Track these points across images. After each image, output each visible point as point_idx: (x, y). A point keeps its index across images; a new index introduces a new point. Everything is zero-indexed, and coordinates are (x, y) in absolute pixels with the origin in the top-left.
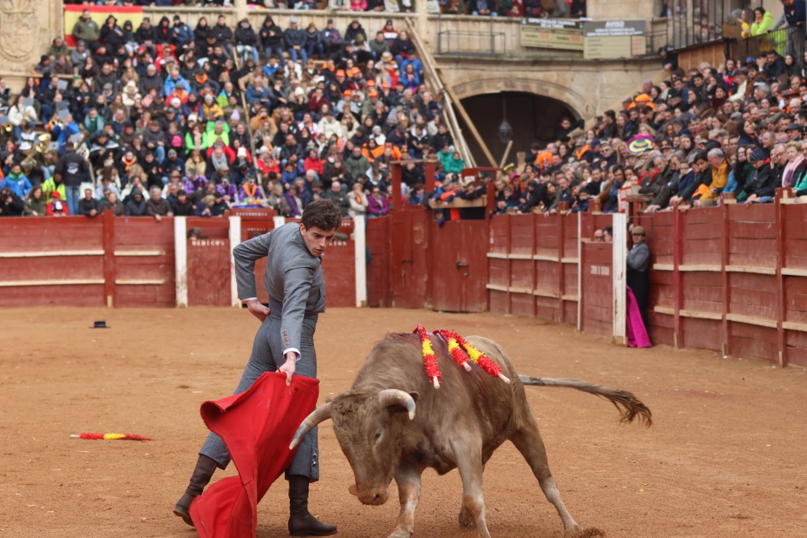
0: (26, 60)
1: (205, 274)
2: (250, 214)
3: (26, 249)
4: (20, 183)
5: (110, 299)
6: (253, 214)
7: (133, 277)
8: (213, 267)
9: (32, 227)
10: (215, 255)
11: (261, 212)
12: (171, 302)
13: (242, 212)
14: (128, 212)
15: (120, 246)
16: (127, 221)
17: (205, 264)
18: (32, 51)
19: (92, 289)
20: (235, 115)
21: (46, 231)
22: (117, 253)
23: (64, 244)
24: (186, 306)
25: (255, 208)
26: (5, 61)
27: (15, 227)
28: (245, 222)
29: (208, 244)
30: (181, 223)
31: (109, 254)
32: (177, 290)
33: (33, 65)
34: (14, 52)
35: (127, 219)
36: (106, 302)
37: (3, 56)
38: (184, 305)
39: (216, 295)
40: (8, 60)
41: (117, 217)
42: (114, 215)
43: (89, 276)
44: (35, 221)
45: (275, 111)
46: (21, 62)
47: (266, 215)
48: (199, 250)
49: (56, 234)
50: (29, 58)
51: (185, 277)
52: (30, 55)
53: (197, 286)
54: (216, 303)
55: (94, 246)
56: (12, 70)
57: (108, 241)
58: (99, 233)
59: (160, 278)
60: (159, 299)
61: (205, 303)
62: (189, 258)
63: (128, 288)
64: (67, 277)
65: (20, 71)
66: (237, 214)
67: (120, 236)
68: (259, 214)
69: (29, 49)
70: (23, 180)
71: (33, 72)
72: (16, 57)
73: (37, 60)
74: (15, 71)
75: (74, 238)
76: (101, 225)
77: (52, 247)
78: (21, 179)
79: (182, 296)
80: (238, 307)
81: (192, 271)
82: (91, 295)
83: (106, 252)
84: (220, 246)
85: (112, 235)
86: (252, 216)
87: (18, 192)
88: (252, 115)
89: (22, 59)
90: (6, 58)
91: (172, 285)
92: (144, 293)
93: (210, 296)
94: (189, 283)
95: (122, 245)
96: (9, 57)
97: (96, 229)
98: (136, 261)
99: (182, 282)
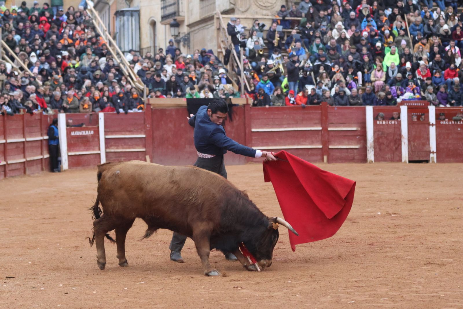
0: (272, 9)
1: (385, 142)
2: (413, 104)
3: (273, 126)
4: (267, 86)
5: (325, 158)
6: (415, 104)
7: (340, 144)
8: (390, 138)
9: (277, 113)
10: (391, 130)
11: (420, 103)
12: (364, 159)
13: (408, 103)
14: (337, 103)
15: (332, 125)
16: (336, 108)
17: (385, 136)
18: (275, 3)
19: (314, 152)
20: (404, 42)
21: (285, 116)
22: (330, 129)
23: (297, 124)
24: (373, 162)
25: (417, 100)
26: (259, 9)
27: (265, 113)
28: (410, 109)
29: (387, 123)
30: (369, 110)
31: (325, 129)
32: (368, 152)
33: (276, 12)
34: (264, 3)
35: (336, 107)
36: (323, 160)
37: (257, 6)
38: (372, 161)
39: (392, 155)
40: (261, 9)
41: (330, 106)
42: (328, 105)
43: (312, 143)
44: (278, 109)
45: (429, 39)
46: (269, 10)
47: (423, 104)
48: (382, 127)
49: (292, 117)
50: (274, 8)
51: (373, 144)
52: (274, 5)
53: (380, 150)
54: (392, 160)
55: (315, 124)
56: (263, 15)
57: (324, 121)
58: (319, 116)
59: (357, 145)
60: (357, 157)
61: (385, 160)
62: (375, 132)
63: (337, 150)
64: (299, 144)
65: (268, 15)
66: (405, 104)
67: (331, 118)
68: (419, 104)
69: (273, 2)
70: (269, 84)
71: (277, 16)
72: (265, 7)
73: (278, 8)
74: (265, 15)
75: (303, 120)
76: (320, 111)
77: (289, 125)
78: (268, 84)
79: (371, 156)
80: (406, 163)
81: (377, 140)
82: (314, 155)
83: (323, 128)
84: (395, 124)
85: (327, 118)
86: (414, 106)
87: (267, 91)
88: (415, 42)
89: (269, 8)
90: (259, 7)
91: (364, 149)
92: (346, 154)
93: (389, 156)
94: (375, 148)
95: (333, 124)
96: (261, 7)
97: (317, 114)
98: (342, 134)
99: (371, 147)
